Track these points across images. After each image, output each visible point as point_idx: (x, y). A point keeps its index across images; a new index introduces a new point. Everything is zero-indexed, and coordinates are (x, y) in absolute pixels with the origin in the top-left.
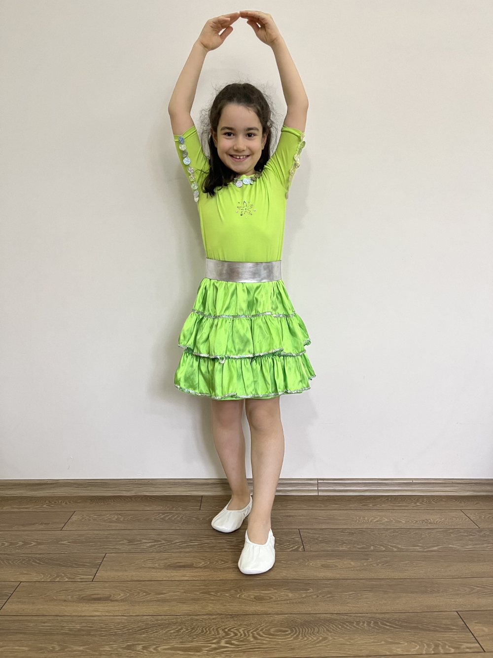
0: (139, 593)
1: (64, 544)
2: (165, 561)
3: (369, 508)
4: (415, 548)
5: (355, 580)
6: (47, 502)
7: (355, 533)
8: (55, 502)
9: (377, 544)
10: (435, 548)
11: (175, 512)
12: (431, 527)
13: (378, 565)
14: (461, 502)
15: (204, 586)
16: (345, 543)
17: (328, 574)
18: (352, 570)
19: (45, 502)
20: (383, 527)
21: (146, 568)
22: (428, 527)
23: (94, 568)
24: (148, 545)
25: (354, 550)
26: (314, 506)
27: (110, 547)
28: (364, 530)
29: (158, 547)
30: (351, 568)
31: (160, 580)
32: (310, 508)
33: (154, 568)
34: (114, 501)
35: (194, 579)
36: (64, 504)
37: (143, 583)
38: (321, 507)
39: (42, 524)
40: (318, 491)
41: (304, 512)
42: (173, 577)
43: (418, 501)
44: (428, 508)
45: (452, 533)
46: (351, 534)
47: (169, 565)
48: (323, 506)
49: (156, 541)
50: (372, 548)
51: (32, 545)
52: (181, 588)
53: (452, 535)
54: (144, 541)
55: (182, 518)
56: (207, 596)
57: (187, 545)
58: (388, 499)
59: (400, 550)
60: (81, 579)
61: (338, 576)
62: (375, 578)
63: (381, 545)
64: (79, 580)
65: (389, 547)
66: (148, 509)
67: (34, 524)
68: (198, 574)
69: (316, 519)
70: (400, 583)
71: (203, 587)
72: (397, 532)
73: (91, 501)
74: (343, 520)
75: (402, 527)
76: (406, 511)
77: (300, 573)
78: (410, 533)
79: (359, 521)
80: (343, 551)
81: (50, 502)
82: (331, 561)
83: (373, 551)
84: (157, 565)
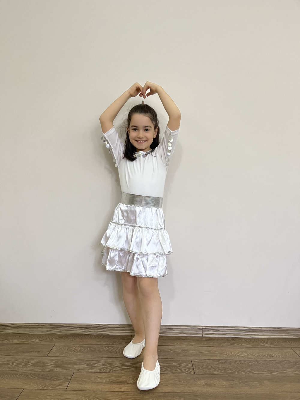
1: (49, 366)
2: (110, 379)
3: (234, 346)
4: (263, 373)
5: (226, 394)
6: (39, 337)
7: (226, 363)
8: (43, 338)
9: (239, 370)
10: (276, 373)
11: (115, 346)
12: (273, 359)
13: (240, 384)
14: (291, 343)
15: (133, 395)
16: (220, 369)
17: (210, 389)
18: (224, 387)
19: (37, 337)
20: (243, 359)
21: (98, 382)
22: (271, 359)
23: (67, 382)
24: (99, 367)
25: (226, 373)
26: (200, 344)
27: (76, 368)
28: (231, 361)
29: (105, 369)
30: (224, 386)
31: (107, 391)
32: (198, 345)
33: (103, 383)
34: (78, 338)
35: (127, 391)
36: (48, 339)
37: (96, 392)
38: (204, 344)
39: (35, 352)
40: (203, 334)
41: (194, 348)
42: (114, 389)
43: (265, 342)
44: (272, 347)
45: (286, 363)
46: (223, 363)
47: (112, 381)
48: (206, 344)
49: (104, 365)
50: (237, 373)
51: (30, 365)
52: (120, 396)
53: (286, 365)
54: (97, 365)
55: (119, 350)
57: (123, 369)
58: (246, 340)
59: (254, 374)
60: (59, 388)
61: (216, 391)
62: (238, 392)
63: (242, 371)
65: (247, 372)
66: (99, 344)
67: (31, 352)
69: (202, 352)
70: (254, 396)
72: (252, 362)
73: (65, 337)
74: (218, 353)
75: (255, 359)
76: (257, 348)
77: (192, 388)
78: (260, 363)
79: (228, 355)
80: (219, 374)
81: (40, 338)
82: (211, 381)
83: (237, 375)
84: (104, 381)
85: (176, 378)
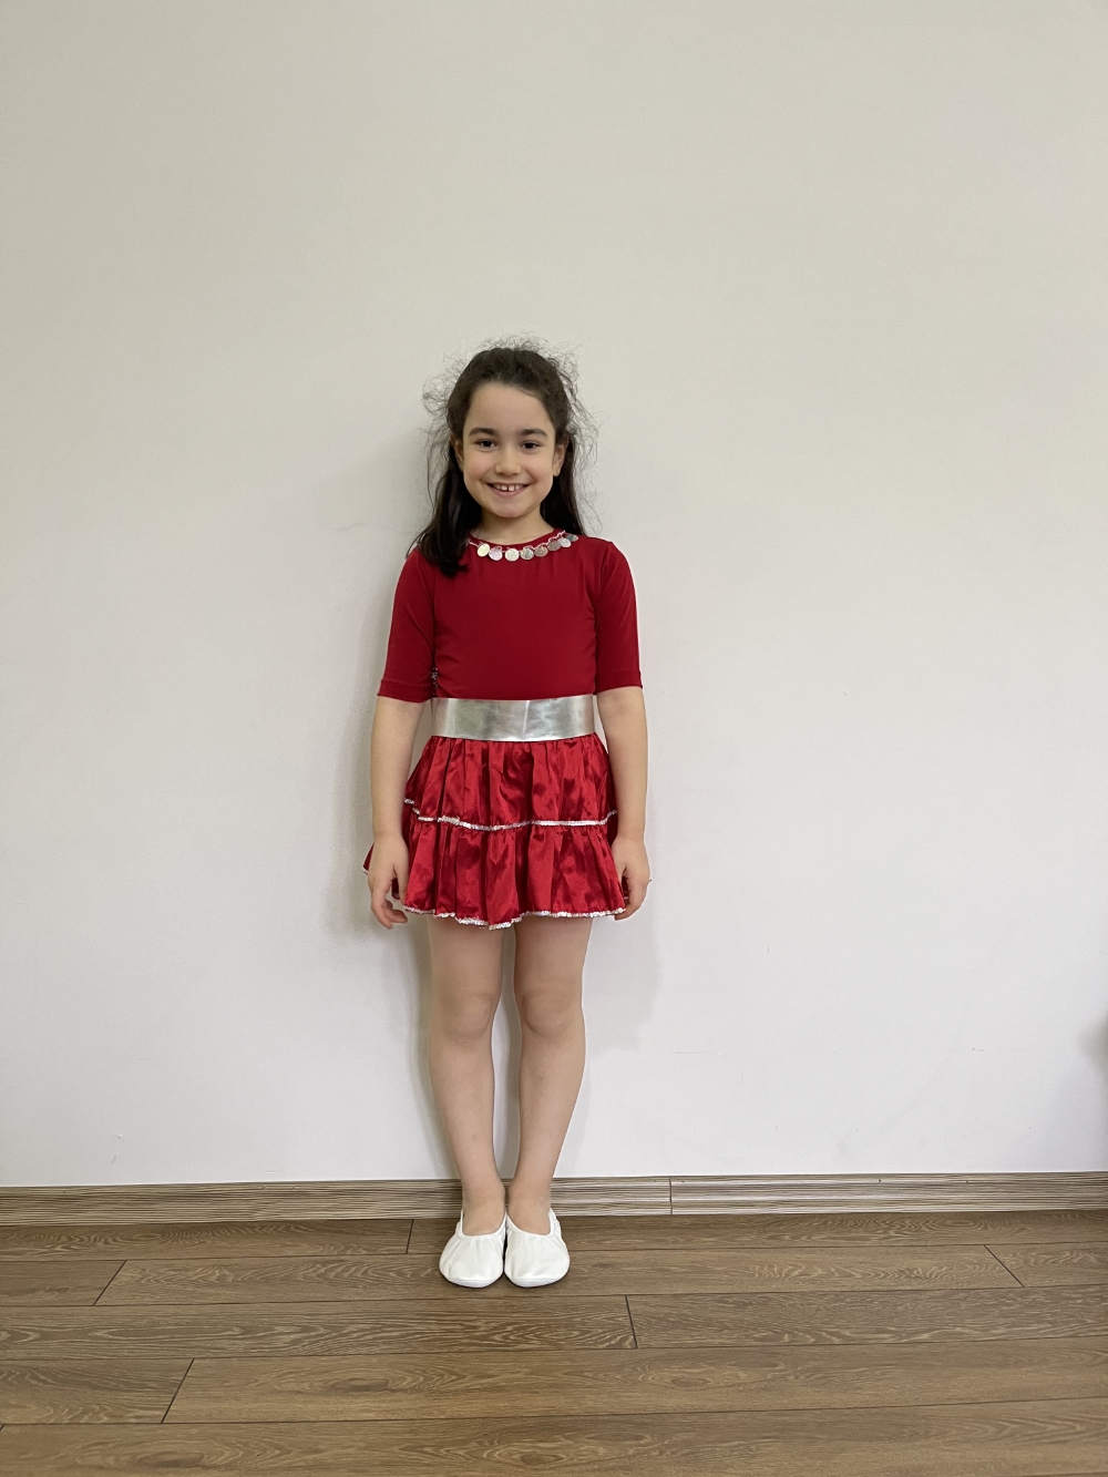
0: (265, 1450)
1: (101, 1338)
2: (326, 1376)
3: (783, 1243)
4: (880, 1336)
5: (746, 1414)
6: (64, 1238)
7: (750, 1304)
8: (82, 1240)
9: (797, 1329)
10: (925, 1336)
11: (352, 1259)
12: (919, 1287)
13: (797, 1377)
14: (985, 1228)
15: (410, 1432)
16: (728, 1328)
17: (687, 1400)
18: (740, 1391)
19: (59, 1239)
20: (812, 1288)
21: (281, 1392)
22: (910, 1288)
23: (168, 1393)
24: (287, 1338)
25: (748, 1342)
26: (660, 1241)
27: (203, 1344)
28: (769, 1295)
29: (311, 1343)
30: (739, 1385)
31: (313, 1419)
32: (651, 1246)
33: (299, 1392)
34: (214, 1235)
35: (389, 1417)
36: (100, 1244)
37: (274, 1427)
38: (676, 1242)
39: (51, 1290)
40: (672, 1205)
41: (639, 1256)
42: (341, 1412)
43: (891, 1226)
44: (914, 1244)
45: (963, 1299)
46: (741, 1306)
47: (333, 1386)
48: (681, 1240)
49: (305, 1329)
50: (786, 1338)
51: (30, 1339)
52: (359, 1438)
53: (963, 1306)
54: (279, 1329)
55: (365, 1272)
56: (415, 1455)
57: (374, 1339)
58: (825, 1223)
59: (848, 1342)
60: (137, 1417)
61: (709, 1405)
62: (791, 1407)
63: (806, 1332)
64: (133, 1420)
65: (824, 1334)
66: (291, 1253)
67: (33, 1291)
68: (396, 1405)
69: (665, 1270)
70: (845, 1418)
71: (408, 1436)
72: (843, 1300)
73: (163, 1236)
74: (726, 1272)
75: (855, 1288)
76: (864, 1250)
77: (626, 1399)
78: (871, 1302)
79: (760, 1274)
80: (723, 1346)
81: (70, 1239)
82: (693, 1371)
83: (788, 1345)
84: (306, 1386)
85: (568, 1363)
